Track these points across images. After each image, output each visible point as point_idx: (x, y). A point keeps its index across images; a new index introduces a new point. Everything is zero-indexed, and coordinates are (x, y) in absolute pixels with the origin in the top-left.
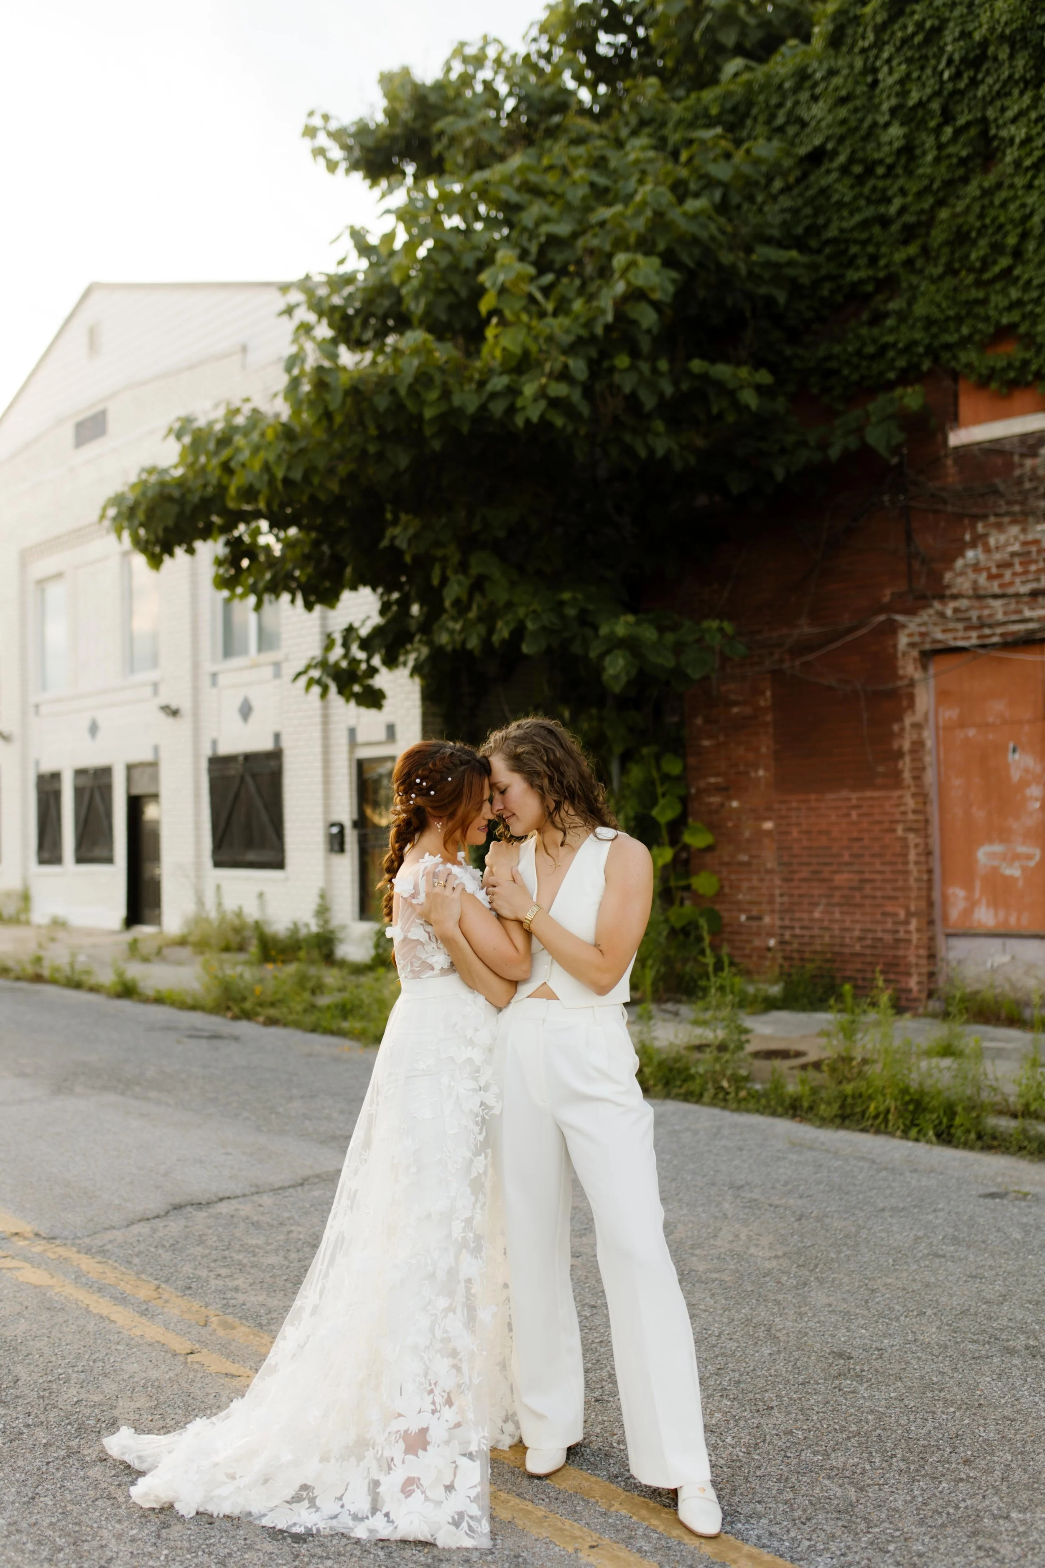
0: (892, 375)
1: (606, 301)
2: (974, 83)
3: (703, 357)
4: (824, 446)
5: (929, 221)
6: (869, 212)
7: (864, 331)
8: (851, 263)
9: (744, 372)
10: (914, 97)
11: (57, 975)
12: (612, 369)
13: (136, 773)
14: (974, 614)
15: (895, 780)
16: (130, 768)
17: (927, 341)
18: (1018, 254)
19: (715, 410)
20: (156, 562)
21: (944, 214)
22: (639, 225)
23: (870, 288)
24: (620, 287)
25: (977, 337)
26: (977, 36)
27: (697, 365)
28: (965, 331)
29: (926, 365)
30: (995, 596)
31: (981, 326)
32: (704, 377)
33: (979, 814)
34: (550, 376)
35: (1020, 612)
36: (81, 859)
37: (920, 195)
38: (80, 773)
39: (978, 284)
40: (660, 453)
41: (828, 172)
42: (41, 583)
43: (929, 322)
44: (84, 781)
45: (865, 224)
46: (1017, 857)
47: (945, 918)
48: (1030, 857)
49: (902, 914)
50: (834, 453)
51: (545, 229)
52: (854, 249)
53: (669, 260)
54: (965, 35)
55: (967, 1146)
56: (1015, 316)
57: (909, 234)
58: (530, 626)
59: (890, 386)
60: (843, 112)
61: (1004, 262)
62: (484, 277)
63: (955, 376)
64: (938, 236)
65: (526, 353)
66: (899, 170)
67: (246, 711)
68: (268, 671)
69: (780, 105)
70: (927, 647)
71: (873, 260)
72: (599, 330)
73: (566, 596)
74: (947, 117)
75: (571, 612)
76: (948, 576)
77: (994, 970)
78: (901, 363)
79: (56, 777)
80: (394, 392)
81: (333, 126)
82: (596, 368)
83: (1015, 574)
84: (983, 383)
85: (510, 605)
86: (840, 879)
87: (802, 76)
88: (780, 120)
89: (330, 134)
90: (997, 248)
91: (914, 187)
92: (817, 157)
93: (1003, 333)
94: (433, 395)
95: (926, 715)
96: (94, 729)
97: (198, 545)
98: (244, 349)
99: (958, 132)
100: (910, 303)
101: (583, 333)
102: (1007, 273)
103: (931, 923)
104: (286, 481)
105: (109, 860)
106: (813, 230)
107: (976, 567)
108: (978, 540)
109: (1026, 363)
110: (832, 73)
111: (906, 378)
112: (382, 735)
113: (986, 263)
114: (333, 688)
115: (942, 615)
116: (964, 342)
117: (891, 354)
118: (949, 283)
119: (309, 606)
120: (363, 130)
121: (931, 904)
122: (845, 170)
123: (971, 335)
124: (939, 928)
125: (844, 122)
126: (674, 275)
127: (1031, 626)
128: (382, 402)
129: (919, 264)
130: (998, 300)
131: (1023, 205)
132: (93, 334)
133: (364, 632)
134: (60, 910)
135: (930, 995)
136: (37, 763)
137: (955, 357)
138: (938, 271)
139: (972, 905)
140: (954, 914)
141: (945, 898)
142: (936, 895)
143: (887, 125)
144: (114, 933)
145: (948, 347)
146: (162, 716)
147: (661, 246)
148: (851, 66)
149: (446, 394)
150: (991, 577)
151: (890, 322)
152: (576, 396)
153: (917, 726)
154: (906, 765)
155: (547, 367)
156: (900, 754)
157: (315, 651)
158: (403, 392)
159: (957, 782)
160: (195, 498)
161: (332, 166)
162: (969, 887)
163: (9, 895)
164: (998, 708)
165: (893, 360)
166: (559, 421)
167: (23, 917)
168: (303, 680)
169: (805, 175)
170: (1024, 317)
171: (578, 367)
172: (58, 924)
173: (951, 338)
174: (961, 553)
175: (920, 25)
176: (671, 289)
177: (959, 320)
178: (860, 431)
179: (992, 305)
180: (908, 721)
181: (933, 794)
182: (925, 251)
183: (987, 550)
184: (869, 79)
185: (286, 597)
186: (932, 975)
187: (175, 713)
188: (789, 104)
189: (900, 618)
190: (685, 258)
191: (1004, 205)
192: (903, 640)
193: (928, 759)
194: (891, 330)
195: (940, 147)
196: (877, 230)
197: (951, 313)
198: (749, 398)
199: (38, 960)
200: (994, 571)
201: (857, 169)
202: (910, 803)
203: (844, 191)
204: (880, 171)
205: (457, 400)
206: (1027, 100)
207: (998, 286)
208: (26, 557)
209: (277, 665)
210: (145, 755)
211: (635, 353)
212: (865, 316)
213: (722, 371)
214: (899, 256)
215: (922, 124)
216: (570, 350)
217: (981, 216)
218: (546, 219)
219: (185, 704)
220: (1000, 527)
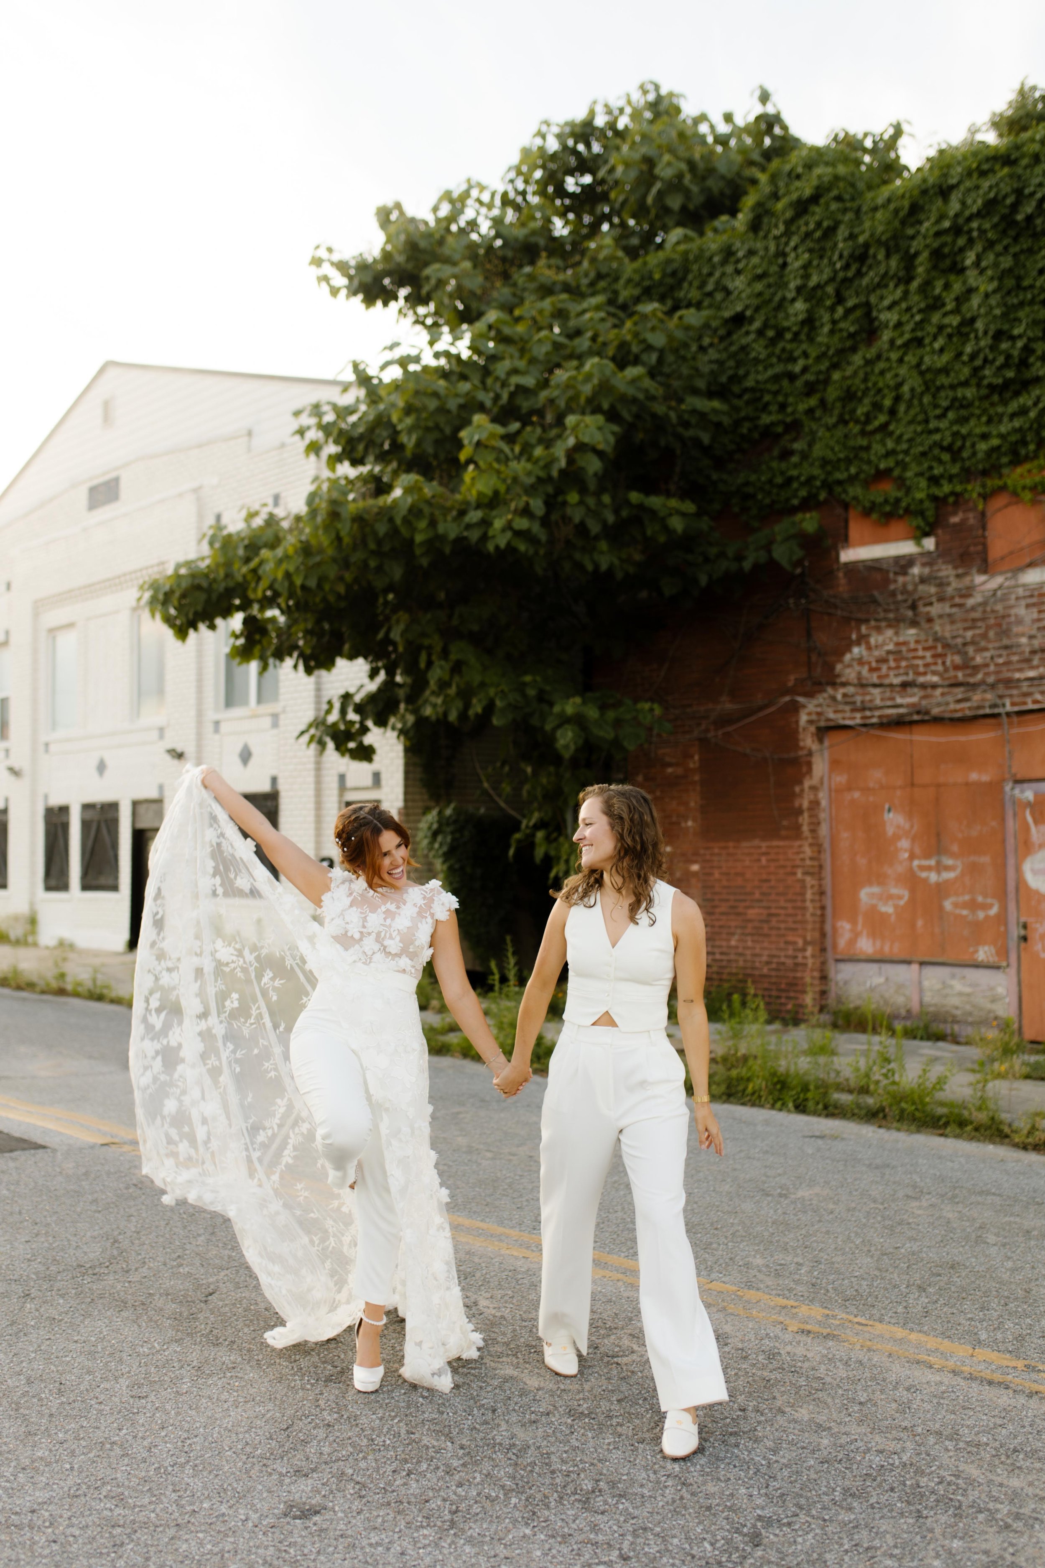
0: (795, 502)
1: (560, 451)
2: (859, 274)
3: (639, 490)
4: (740, 558)
5: (827, 381)
6: (779, 369)
7: (774, 464)
8: (765, 408)
9: (673, 503)
10: (814, 280)
11: (80, 989)
12: (565, 503)
13: (141, 809)
14: (858, 699)
15: (796, 832)
16: (135, 804)
17: (823, 477)
18: (892, 412)
19: (649, 532)
20: (182, 633)
21: (836, 376)
22: (587, 390)
23: (780, 429)
24: (571, 441)
25: (862, 476)
26: (861, 239)
27: (635, 497)
28: (853, 470)
29: (823, 496)
30: (875, 686)
31: (865, 467)
32: (641, 507)
33: (862, 861)
34: (515, 512)
35: (893, 699)
36: (86, 886)
37: (818, 359)
38: (87, 807)
39: (863, 433)
40: (604, 567)
41: (747, 333)
42: (53, 631)
43: (825, 462)
44: (90, 815)
45: (776, 378)
46: (890, 897)
47: (835, 946)
48: (900, 897)
49: (800, 943)
50: (747, 565)
51: (515, 380)
52: (767, 398)
53: (612, 416)
54: (852, 237)
55: (815, 1113)
56: (890, 462)
57: (810, 389)
58: (499, 703)
59: (794, 510)
60: (759, 287)
61: (882, 418)
62: (463, 434)
63: (846, 506)
64: (832, 393)
65: (496, 493)
66: (803, 337)
67: (246, 756)
68: (267, 722)
69: (710, 274)
70: (822, 724)
71: (783, 407)
72: (555, 473)
73: (528, 678)
74: (840, 299)
75: (532, 692)
76: (839, 667)
77: (872, 989)
78: (803, 493)
79: (64, 810)
80: (391, 520)
81: (336, 257)
82: (550, 504)
83: (889, 668)
84: (867, 513)
85: (483, 685)
86: (752, 913)
87: (728, 253)
88: (710, 287)
89: (332, 264)
90: (877, 406)
91: (813, 353)
92: (739, 320)
93: (881, 475)
94: (423, 524)
95: (822, 779)
96: (101, 767)
97: (219, 621)
98: (250, 434)
99: (848, 312)
100: (810, 445)
101: (542, 474)
102: (884, 427)
103: (823, 950)
104: (303, 587)
105: (115, 888)
106: (735, 379)
107: (861, 661)
108: (862, 639)
109: (898, 500)
110: (751, 253)
111: (806, 505)
112: (368, 781)
113: (868, 418)
114: (331, 745)
115: (834, 698)
116: (852, 479)
117: (795, 485)
118: (840, 432)
119: (309, 671)
120: (363, 267)
121: (823, 935)
122: (760, 333)
123: (857, 474)
124: (830, 955)
125: (760, 294)
126: (616, 428)
127: (902, 711)
128: (382, 529)
129: (818, 413)
130: (878, 449)
131: (897, 375)
132: (107, 406)
133: (357, 699)
134: (67, 934)
135: (822, 1009)
136: (46, 797)
137: (845, 491)
138: (831, 421)
139: (856, 935)
140: (842, 943)
141: (835, 929)
142: (828, 928)
143: (793, 300)
144: (117, 954)
145: (839, 483)
146: (168, 758)
147: (606, 406)
148: (766, 249)
149: (433, 523)
150: (872, 670)
151: (795, 459)
152: (536, 528)
153: (814, 788)
154: (805, 820)
155: (513, 506)
156: (800, 812)
157: (315, 714)
158: (398, 521)
159: (845, 835)
161: (334, 292)
162: (854, 922)
163: (16, 918)
164: (877, 775)
165: (797, 490)
166: (522, 547)
167: (30, 939)
168: (306, 738)
169: (729, 334)
170: (897, 463)
171: (537, 505)
172: (64, 946)
173: (840, 476)
174: (848, 649)
175: (819, 224)
176: (612, 440)
177: (848, 461)
178: (768, 548)
179: (873, 452)
180: (807, 783)
181: (827, 845)
182: (823, 402)
183: (869, 648)
184: (780, 261)
185: (289, 662)
186: (823, 993)
187: (180, 756)
188: (717, 274)
189: (801, 699)
190: (626, 415)
191: (882, 373)
192: (804, 718)
193: (823, 816)
194: (795, 466)
195: (834, 322)
196: (785, 383)
197: (842, 456)
198: (677, 524)
199: (62, 976)
200: (874, 665)
201: (771, 333)
202: (808, 851)
203: (759, 350)
204: (788, 336)
205: (441, 529)
206: (899, 293)
207: (878, 437)
208: (38, 607)
209: (275, 718)
210: (153, 794)
211: (583, 490)
212: (776, 452)
213: (655, 501)
214: (802, 407)
215: (820, 301)
216: (530, 490)
217: (865, 380)
218: (515, 371)
219: (188, 747)
220: (878, 629)
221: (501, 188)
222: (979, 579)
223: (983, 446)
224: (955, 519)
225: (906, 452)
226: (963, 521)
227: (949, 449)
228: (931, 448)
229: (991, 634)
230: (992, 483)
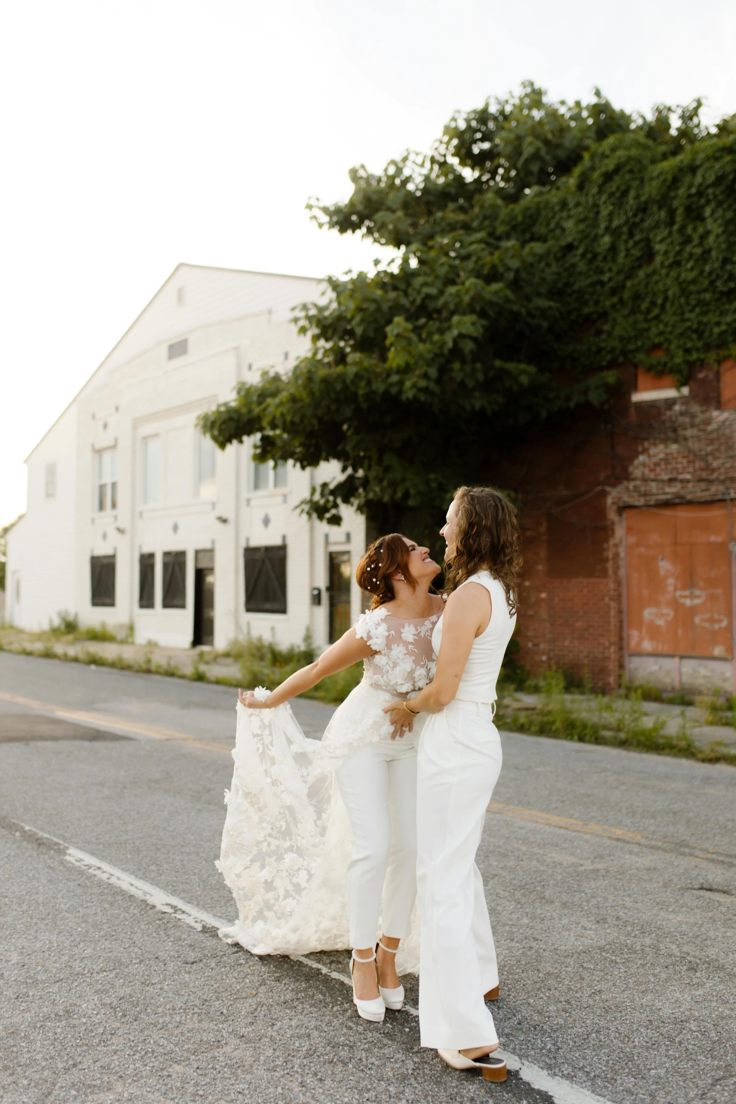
0: (604, 363)
1: (449, 339)
2: (643, 220)
3: (501, 359)
4: (568, 399)
5: (623, 287)
6: (594, 278)
7: (592, 339)
8: (586, 303)
9: (523, 366)
10: (616, 223)
11: (159, 670)
12: (451, 369)
13: (201, 556)
14: (643, 489)
15: (604, 573)
16: (197, 552)
17: (621, 348)
18: (663, 307)
19: (507, 385)
20: (222, 445)
21: (629, 283)
22: (467, 299)
23: (595, 316)
24: (455, 332)
25: (645, 347)
26: (643, 198)
27: (498, 363)
28: (639, 343)
29: (621, 359)
30: (653, 480)
31: (647, 342)
32: (502, 370)
33: (645, 592)
34: (419, 377)
35: (663, 489)
36: (166, 605)
37: (619, 272)
38: (166, 554)
39: (646, 320)
40: (478, 407)
41: (575, 256)
42: (145, 439)
43: (621, 339)
44: (168, 559)
45: (593, 284)
46: (663, 615)
47: (628, 645)
48: (668, 615)
49: (607, 644)
50: (572, 404)
51: (426, 290)
52: (587, 297)
53: (482, 314)
54: (637, 197)
56: (661, 339)
57: (614, 292)
58: (412, 491)
59: (602, 369)
60: (582, 226)
61: (656, 311)
62: (388, 329)
63: (636, 366)
64: (626, 295)
65: (407, 364)
66: (609, 258)
67: (266, 521)
68: (280, 499)
69: (553, 217)
70: (621, 504)
71: (597, 302)
72: (446, 351)
73: (432, 476)
74: (631, 235)
75: (434, 485)
76: (631, 469)
77: (651, 673)
78: (609, 357)
79: (151, 556)
80: (344, 381)
81: (322, 204)
82: (442, 370)
83: (662, 470)
84: (649, 369)
85: (403, 480)
86: (578, 624)
87: (564, 204)
88: (552, 226)
89: (319, 208)
90: (653, 303)
91: (615, 269)
92: (570, 247)
93: (656, 347)
94: (363, 384)
95: (621, 541)
96: (176, 528)
97: (245, 438)
98: (270, 312)
99: (636, 244)
100: (613, 327)
101: (437, 351)
102: (657, 317)
103: (621, 648)
104: (292, 422)
105: (183, 606)
106: (567, 285)
107: (644, 465)
108: (645, 451)
109: (665, 364)
110: (578, 204)
111: (611, 365)
112: (343, 538)
113: (648, 311)
114: (315, 516)
115: (627, 488)
116: (638, 349)
117: (604, 353)
118: (631, 320)
119: (303, 468)
120: (338, 211)
121: (621, 639)
122: (583, 255)
123: (642, 346)
124: (626, 652)
125: (582, 232)
126: (484, 322)
127: (669, 497)
128: (338, 386)
129: (618, 307)
130: (654, 330)
131: (665, 285)
132: (180, 293)
133: (332, 486)
134: (153, 636)
135: (620, 686)
136: (140, 547)
137: (635, 357)
138: (626, 311)
139: (641, 639)
140: (633, 643)
141: (629, 636)
142: (625, 634)
143: (603, 236)
144: (186, 650)
145: (631, 351)
146: (218, 523)
147: (478, 308)
148: (587, 202)
149: (369, 383)
150: (651, 470)
151: (604, 336)
152: (432, 386)
153: (616, 546)
154: (610, 565)
155: (417, 372)
156: (607, 560)
157: (306, 494)
158: (348, 381)
159: (635, 575)
160: (245, 418)
161: (321, 225)
162: (640, 630)
163: (121, 626)
164: (654, 538)
165: (605, 356)
166: (422, 398)
167: (130, 640)
168: (299, 510)
169: (564, 256)
170: (666, 340)
171: (433, 372)
172: (152, 645)
173: (631, 347)
174: (636, 457)
175: (618, 188)
176: (481, 330)
177: (636, 338)
178: (586, 393)
179: (651, 332)
180: (612, 542)
181: (624, 581)
182: (621, 301)
183: (649, 456)
184: (595, 210)
185: (290, 462)
186: (620, 676)
187: (224, 521)
188: (557, 218)
189: (608, 489)
190: (492, 313)
191: (657, 282)
192: (609, 500)
193: (622, 563)
194: (604, 340)
195: (628, 250)
196: (599, 288)
197: (632, 334)
198: (525, 380)
199: (149, 661)
200: (652, 467)
201: (589, 256)
202: (612, 585)
203: (582, 266)
204: (600, 258)
205: (374, 386)
206: (666, 233)
207: (654, 323)
208: (137, 423)
209: (285, 497)
210: (207, 545)
211: (463, 362)
212: (593, 331)
213: (511, 366)
214: (608, 303)
215: (619, 236)
216: (429, 363)
217: (646, 286)
218: (425, 284)
219: (230, 515)
220: (655, 445)
221: (430, 153)
222: (715, 413)
223: (716, 330)
224: (701, 375)
225: (671, 333)
226: (706, 377)
227: (696, 331)
228: (686, 330)
229: (723, 448)
230: (723, 353)
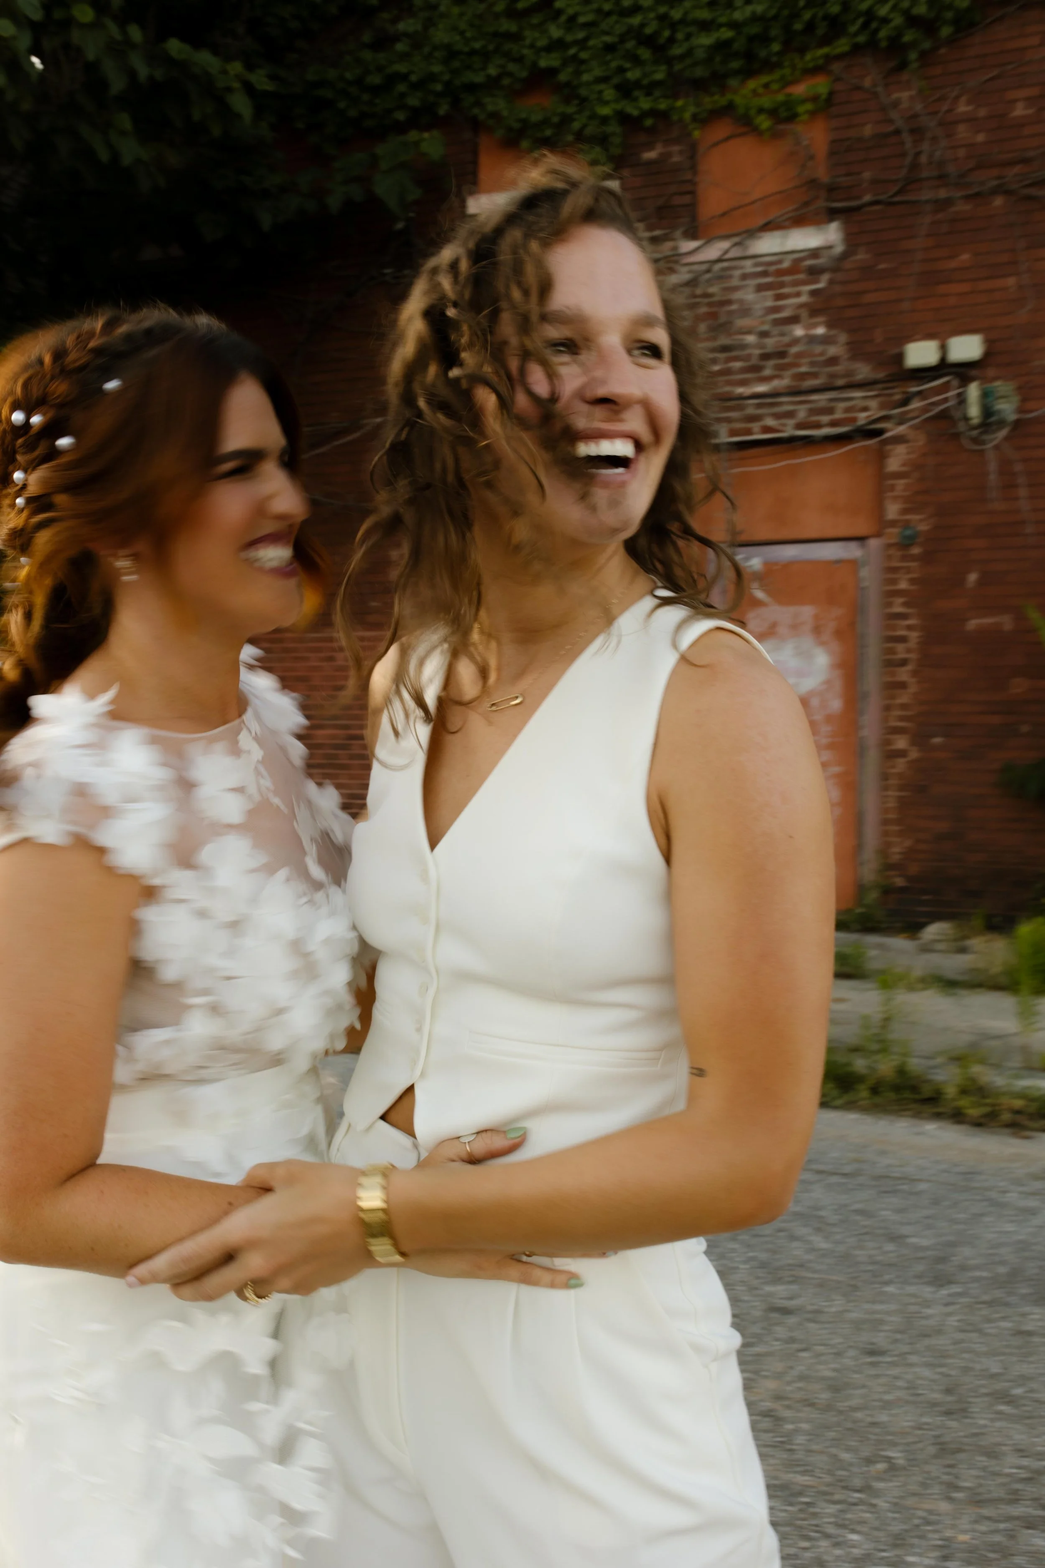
0: (400, 116)
3: (183, 39)
4: (320, 192)
7: (367, 55)
12: (69, 19)
17: (446, 77)
19: (196, 115)
25: (506, 81)
29: (443, 109)
31: (512, 67)
40: (127, 160)
43: (451, 53)
50: (334, 202)
56: (554, 60)
59: (401, 128)
63: (477, 128)
78: (413, 101)
84: (510, 140)
93: (539, 79)
100: (429, 23)
109: (565, 119)
116: (493, 84)
117: (401, 88)
123: (499, 77)
130: (534, 37)
137: (478, 104)
145: (471, 88)
151: (400, 47)
165: (403, 95)
170: (565, 63)
173: (475, 78)
177: (485, 56)
178: (365, 179)
179: (528, 42)
194: (404, 57)
197: (477, 45)
198: (241, 106)
207: (535, 20)
212: (367, 38)
213: (208, 62)
222: (688, 245)
223: (705, 40)
224: (651, 155)
225: (582, 44)
226: (664, 158)
227: (649, 41)
228: (623, 39)
229: (702, 327)
230: (712, 101)
